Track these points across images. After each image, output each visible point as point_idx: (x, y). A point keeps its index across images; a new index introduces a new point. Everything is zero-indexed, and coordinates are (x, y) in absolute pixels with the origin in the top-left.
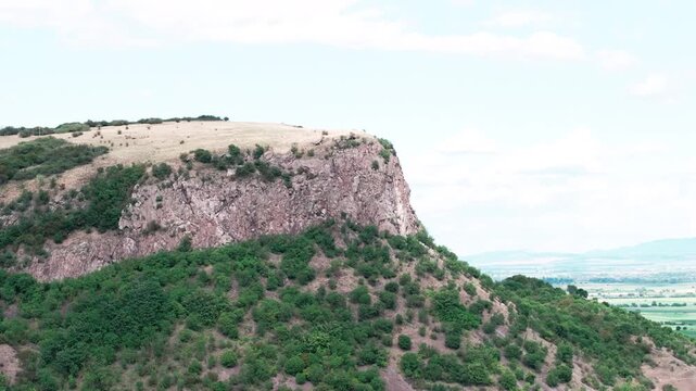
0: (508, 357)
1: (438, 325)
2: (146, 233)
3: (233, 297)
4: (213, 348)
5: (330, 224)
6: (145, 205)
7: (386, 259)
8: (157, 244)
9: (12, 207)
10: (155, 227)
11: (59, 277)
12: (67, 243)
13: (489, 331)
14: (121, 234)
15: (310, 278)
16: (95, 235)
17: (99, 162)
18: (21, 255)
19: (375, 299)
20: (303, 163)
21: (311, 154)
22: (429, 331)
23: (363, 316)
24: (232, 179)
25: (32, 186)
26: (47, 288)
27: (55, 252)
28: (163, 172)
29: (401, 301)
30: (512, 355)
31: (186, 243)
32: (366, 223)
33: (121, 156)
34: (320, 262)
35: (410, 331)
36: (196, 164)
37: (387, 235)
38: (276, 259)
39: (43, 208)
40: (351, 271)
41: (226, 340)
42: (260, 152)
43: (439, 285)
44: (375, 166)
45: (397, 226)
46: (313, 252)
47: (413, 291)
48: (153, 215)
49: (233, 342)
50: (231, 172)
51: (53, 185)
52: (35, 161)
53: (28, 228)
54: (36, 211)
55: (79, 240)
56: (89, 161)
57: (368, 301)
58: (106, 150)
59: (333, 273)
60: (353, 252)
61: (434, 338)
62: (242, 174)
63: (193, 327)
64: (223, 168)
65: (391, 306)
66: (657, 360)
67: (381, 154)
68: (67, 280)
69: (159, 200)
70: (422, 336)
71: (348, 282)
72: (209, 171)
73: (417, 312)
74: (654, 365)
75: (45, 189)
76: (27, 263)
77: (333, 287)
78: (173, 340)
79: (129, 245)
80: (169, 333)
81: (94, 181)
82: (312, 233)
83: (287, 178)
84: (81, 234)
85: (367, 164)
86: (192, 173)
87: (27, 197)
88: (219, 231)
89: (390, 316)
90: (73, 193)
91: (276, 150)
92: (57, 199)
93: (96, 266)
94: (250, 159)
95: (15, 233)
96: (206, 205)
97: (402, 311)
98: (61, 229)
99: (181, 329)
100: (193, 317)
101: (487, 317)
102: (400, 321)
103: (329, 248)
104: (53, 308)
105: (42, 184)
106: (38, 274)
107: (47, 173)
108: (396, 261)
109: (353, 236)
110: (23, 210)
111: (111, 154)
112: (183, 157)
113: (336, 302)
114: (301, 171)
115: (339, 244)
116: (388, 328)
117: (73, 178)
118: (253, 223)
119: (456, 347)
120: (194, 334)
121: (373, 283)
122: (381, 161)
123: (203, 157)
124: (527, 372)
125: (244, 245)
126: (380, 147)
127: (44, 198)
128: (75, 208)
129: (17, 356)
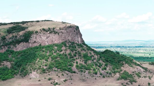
0: (95, 65)
1: (83, 59)
2: (33, 43)
3: (48, 54)
4: (43, 63)
5: (66, 41)
6: (33, 38)
7: (76, 48)
8: (36, 45)
9: (11, 38)
10: (35, 42)
11: (18, 50)
12: (20, 44)
13: (93, 60)
14: (29, 43)
15: (62, 51)
16: (25, 43)
17: (26, 30)
18: (12, 46)
19: (73, 55)
20: (61, 31)
21: (63, 29)
22: (82, 60)
23: (70, 58)
24: (49, 33)
25: (14, 34)
26: (16, 52)
27: (18, 46)
28: (37, 32)
29: (77, 55)
31: (40, 45)
32: (72, 41)
33: (30, 29)
34: (64, 48)
35: (78, 61)
36: (42, 31)
37: (76, 43)
38: (56, 48)
39: (16, 38)
40: (69, 50)
41: (46, 62)
42: (54, 29)
43: (85, 52)
44: (75, 31)
45: (78, 42)
46: (62, 46)
47: (80, 53)
48: (35, 40)
49: (47, 62)
50: (48, 32)
51: (18, 34)
52: (15, 30)
53: (13, 42)
54: (15, 39)
55: (22, 44)
56: (24, 30)
57: (71, 55)
58: (27, 28)
59: (66, 50)
60: (70, 46)
61: (82, 62)
62: (50, 33)
63: (40, 59)
64: (47, 32)
65: (75, 56)
66: (124, 66)
67: (76, 29)
68: (20, 51)
69: (36, 37)
70: (80, 62)
71: (68, 52)
72: (45, 32)
73: (80, 57)
74: (124, 67)
75: (16, 35)
76: (13, 48)
77: (65, 53)
78: (37, 61)
79: (30, 45)
80: (36, 60)
81: (25, 34)
82: (63, 43)
83: (58, 33)
84: (22, 43)
85: (73, 31)
86: (42, 32)
87: (13, 36)
88: (46, 43)
89: (75, 58)
90: (21, 36)
91: (57, 28)
92: (18, 37)
93: (25, 49)
94: (52, 30)
95: (11, 43)
96: (44, 38)
97: (77, 57)
98: (19, 42)
99: (38, 59)
100: (41, 58)
101: (93, 58)
102: (77, 59)
103: (65, 46)
104: (17, 56)
105: (16, 34)
106: (15, 50)
107: (17, 32)
108: (77, 48)
109: (70, 44)
110: (12, 39)
111: (28, 28)
112: (40, 29)
113: (66, 55)
114: (61, 32)
115: (67, 45)
116: (74, 60)
117: (21, 33)
118: (52, 41)
119: (86, 63)
120: (40, 60)
121: (73, 52)
122: (76, 30)
123: (44, 30)
124: (98, 68)
125: (51, 45)
126: (76, 28)
127: (16, 37)
128: (21, 38)
129: (11, 64)
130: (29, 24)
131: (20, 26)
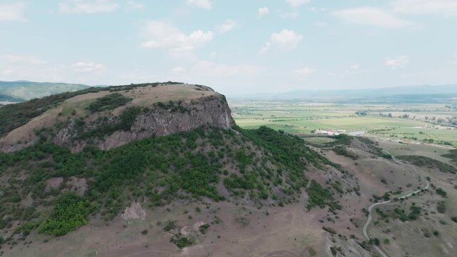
0: (261, 175)
1: (238, 163)
2: (140, 132)
3: (167, 156)
4: (158, 178)
5: (203, 126)
6: (141, 121)
7: (222, 138)
8: (145, 135)
9: (94, 122)
10: (143, 130)
11: (108, 149)
12: (112, 136)
13: (255, 164)
14: (131, 132)
15: (195, 147)
16: (122, 132)
17: (129, 105)
18: (96, 140)
19: (216, 154)
20: (195, 106)
21: (197, 103)
22: (234, 167)
23: (212, 162)
24: (170, 112)
25: (102, 114)
26: (104, 152)
27: (108, 139)
28: (146, 110)
29: (225, 155)
30: (262, 174)
31: (154, 136)
32: (215, 126)
33: (136, 102)
34: (199, 141)
35: (227, 168)
36: (158, 107)
37: (222, 129)
38: (184, 140)
39: (105, 122)
40: (209, 144)
41: (163, 174)
42: (180, 103)
43: (239, 147)
44: (219, 106)
45: (226, 125)
46: (197, 137)
47: (230, 151)
48: (142, 125)
49: (166, 175)
50: (169, 110)
51: (110, 113)
52: (107, 104)
53: (99, 130)
54: (103, 124)
55: (116, 135)
56: (124, 104)
57: (214, 156)
58: (132, 99)
59: (203, 145)
60: (211, 137)
61: (236, 169)
62: (173, 111)
63: (152, 169)
64: (166, 109)
65: (222, 157)
66: (308, 168)
67: (221, 102)
68: (112, 148)
69: (145, 120)
70: (231, 169)
71: (208, 148)
72: (162, 110)
73: (230, 159)
74: (307, 170)
75: (107, 116)
76: (98, 143)
77: (203, 150)
78: (144, 175)
79: (134, 135)
80: (143, 172)
81: (124, 112)
82: (196, 130)
83: (189, 112)
84: (117, 132)
85: (216, 106)
86: (157, 111)
87: (100, 119)
88: (166, 130)
89: (221, 161)
90: (116, 117)
91: (186, 102)
92: (110, 119)
93: (122, 143)
94: (176, 105)
95: (94, 132)
96: (161, 122)
97: (225, 159)
98: (109, 131)
99: (148, 170)
100: (152, 166)
101: (254, 158)
102: (224, 163)
103: (203, 135)
104: (104, 161)
105: (106, 114)
106: (102, 147)
107: (109, 109)
108: (225, 139)
109: (211, 130)
110: (98, 123)
111: (133, 101)
112: (154, 105)
113: (203, 158)
114: (194, 109)
115: (206, 134)
116: (221, 167)
117: (117, 112)
118: (177, 127)
119: (244, 173)
120: (152, 172)
121: (217, 148)
122: (220, 104)
123: (161, 105)
124: (267, 181)
125: (173, 135)
126: (221, 99)
127: (106, 119)
128: (116, 123)
130: (137, 90)
131: (121, 95)
